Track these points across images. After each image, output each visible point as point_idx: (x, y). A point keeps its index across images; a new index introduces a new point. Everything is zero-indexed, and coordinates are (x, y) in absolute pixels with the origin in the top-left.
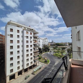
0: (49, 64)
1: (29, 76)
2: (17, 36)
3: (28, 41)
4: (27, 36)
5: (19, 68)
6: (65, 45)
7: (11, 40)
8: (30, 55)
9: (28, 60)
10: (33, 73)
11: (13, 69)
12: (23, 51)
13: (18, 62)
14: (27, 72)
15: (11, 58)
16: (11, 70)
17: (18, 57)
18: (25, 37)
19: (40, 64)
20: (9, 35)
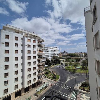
0: (58, 81)
1: (30, 98)
2: (15, 44)
3: (30, 51)
4: (28, 45)
5: (16, 86)
6: (80, 56)
7: (6, 50)
8: (32, 69)
9: (29, 75)
10: (36, 93)
11: (8, 89)
12: (23, 64)
13: (15, 79)
14: (28, 93)
15: (5, 74)
16: (5, 90)
17: (16, 72)
18: (26, 45)
19: (47, 81)
20: (4, 43)
